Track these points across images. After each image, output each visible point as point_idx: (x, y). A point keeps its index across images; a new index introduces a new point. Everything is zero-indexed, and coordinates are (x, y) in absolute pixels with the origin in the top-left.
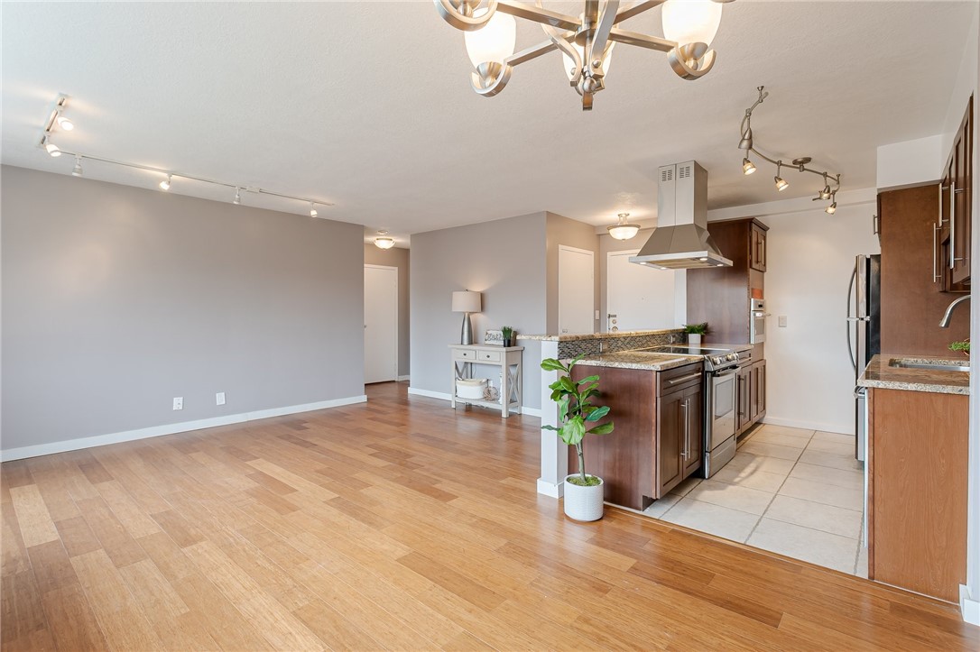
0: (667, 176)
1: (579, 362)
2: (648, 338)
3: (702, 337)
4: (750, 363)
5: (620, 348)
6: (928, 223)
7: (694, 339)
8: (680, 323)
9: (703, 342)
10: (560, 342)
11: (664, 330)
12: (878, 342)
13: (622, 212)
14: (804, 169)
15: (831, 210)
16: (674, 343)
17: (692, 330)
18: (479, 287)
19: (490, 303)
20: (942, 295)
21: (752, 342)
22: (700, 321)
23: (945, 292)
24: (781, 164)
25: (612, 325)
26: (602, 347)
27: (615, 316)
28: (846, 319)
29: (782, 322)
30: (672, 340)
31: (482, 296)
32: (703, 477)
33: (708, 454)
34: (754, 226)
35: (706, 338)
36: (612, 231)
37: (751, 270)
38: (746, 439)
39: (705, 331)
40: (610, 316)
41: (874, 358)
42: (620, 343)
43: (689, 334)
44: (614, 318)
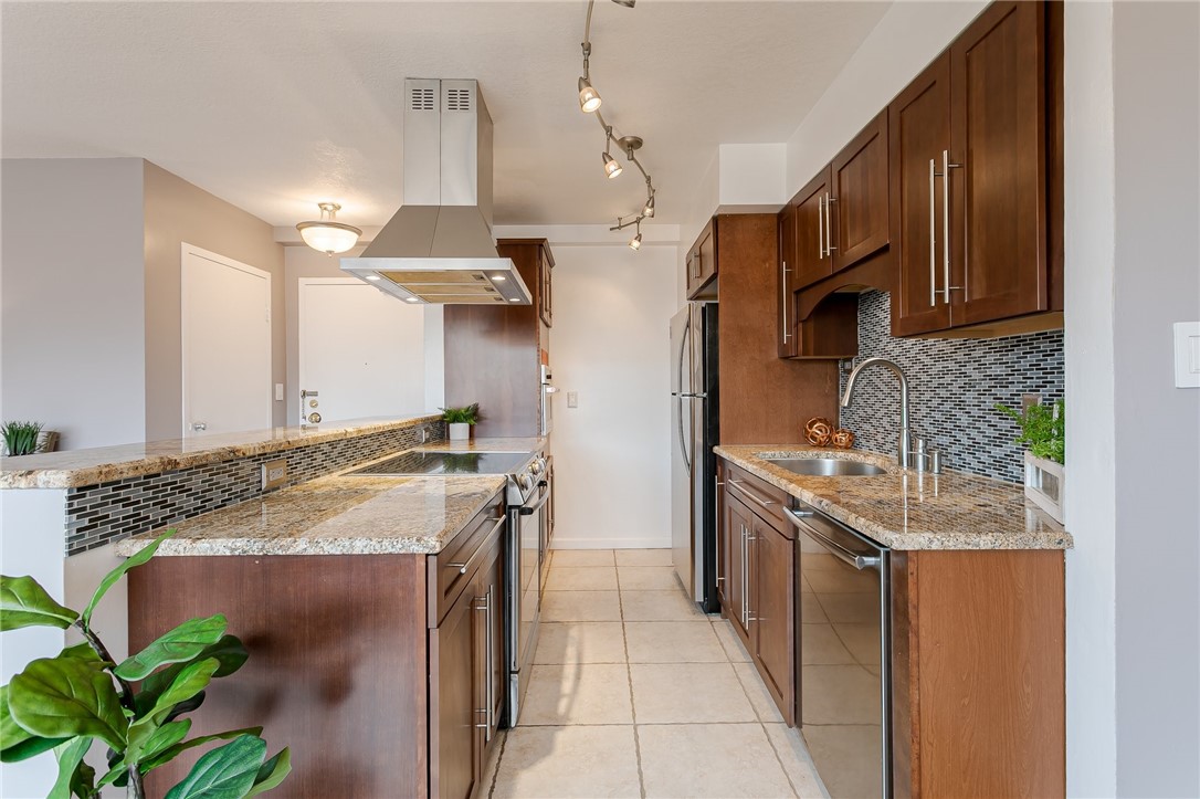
0: (422, 98)
1: (169, 547)
2: (383, 439)
3: (471, 427)
5: (317, 470)
7: (459, 431)
8: (435, 406)
9: (472, 435)
10: (80, 491)
11: (411, 419)
13: (328, 198)
14: (633, 157)
15: (636, 244)
16: (427, 441)
17: (453, 416)
21: (545, 433)
24: (611, 135)
25: (309, 411)
26: (266, 475)
27: (315, 394)
29: (572, 401)
30: (425, 435)
32: (506, 726)
33: (515, 677)
34: (543, 254)
35: (477, 429)
36: (307, 234)
37: (540, 321)
39: (473, 416)
40: (304, 394)
42: (319, 457)
43: (451, 425)
44: (314, 398)
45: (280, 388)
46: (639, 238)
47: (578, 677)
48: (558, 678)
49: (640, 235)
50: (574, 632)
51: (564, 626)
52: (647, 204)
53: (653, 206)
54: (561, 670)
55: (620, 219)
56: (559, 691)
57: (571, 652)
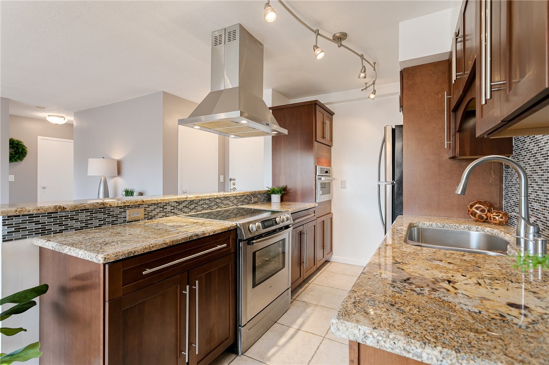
0: (218, 40)
2: (219, 201)
3: (282, 197)
4: (315, 218)
6: (440, 96)
7: (276, 198)
8: (266, 184)
9: (282, 200)
10: (9, 217)
12: (401, 203)
14: (341, 45)
15: (372, 96)
16: (256, 202)
17: (275, 191)
18: (118, 156)
19: (125, 169)
20: (451, 161)
21: (317, 201)
22: (282, 184)
23: (453, 158)
24: (318, 34)
25: (232, 187)
26: (130, 215)
27: (235, 179)
28: (377, 183)
29: (343, 185)
30: (254, 199)
31: (119, 164)
32: (237, 353)
33: (241, 329)
34: (318, 107)
35: (285, 198)
37: (316, 144)
38: (310, 282)
39: (284, 192)
40: (231, 180)
41: (399, 218)
43: (272, 195)
44: (234, 181)
45: (222, 177)
46: (374, 93)
47: (292, 337)
48: (282, 334)
49: (375, 91)
50: (309, 310)
51: (307, 305)
52: (361, 72)
53: (365, 72)
54: (287, 330)
55: (366, 84)
56: (277, 342)
57: (300, 321)
